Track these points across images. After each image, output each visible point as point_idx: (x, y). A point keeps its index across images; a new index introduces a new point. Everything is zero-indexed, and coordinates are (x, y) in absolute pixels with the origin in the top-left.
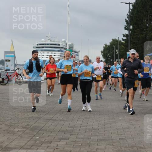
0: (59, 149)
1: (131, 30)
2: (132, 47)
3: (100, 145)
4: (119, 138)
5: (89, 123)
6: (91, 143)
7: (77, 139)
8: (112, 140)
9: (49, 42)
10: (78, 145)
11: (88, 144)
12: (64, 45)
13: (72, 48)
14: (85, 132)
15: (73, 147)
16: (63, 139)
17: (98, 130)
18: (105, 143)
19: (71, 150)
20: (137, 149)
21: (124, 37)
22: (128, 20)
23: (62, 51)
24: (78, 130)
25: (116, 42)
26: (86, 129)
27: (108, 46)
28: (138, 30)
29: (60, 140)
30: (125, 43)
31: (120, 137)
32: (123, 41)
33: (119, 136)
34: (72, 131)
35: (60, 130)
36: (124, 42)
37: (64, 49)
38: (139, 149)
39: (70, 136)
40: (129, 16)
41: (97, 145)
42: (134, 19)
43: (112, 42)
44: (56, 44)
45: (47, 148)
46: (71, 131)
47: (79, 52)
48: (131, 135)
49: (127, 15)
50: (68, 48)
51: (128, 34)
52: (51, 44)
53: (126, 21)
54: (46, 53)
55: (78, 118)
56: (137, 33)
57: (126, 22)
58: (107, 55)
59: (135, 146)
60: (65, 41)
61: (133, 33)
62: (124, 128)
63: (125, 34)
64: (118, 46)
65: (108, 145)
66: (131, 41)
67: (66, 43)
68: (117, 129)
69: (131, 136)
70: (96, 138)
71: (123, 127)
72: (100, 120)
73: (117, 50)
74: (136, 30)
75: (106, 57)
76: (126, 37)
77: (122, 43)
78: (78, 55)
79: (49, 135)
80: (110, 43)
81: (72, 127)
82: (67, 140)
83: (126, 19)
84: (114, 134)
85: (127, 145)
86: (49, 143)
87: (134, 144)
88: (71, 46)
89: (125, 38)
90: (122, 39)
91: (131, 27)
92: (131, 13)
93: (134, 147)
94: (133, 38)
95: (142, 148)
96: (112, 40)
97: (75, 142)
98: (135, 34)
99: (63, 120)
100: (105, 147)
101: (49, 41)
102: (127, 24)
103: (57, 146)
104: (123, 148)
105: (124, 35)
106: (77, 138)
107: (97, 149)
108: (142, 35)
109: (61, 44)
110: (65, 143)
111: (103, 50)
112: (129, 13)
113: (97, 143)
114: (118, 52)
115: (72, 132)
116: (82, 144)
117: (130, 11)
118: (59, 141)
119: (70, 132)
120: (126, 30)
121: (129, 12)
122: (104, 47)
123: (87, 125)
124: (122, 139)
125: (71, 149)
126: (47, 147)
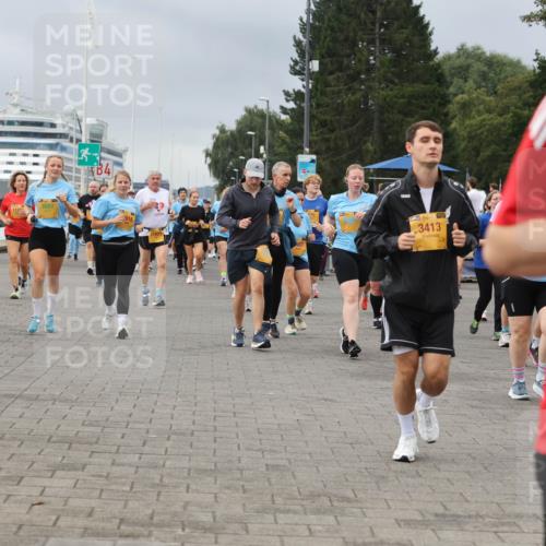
0: (49, 503)
1: (312, 75)
2: (315, 138)
3: (198, 491)
4: (267, 465)
5: (156, 411)
6: (166, 480)
7: (115, 468)
8: (241, 470)
9: (15, 115)
10: (118, 491)
11: (154, 485)
12: (71, 125)
13: (100, 136)
14: (144, 444)
15: (100, 497)
16: (63, 467)
17: (192, 434)
18: (216, 483)
19: (93, 509)
20: (329, 504)
21: (288, 101)
22: (302, 39)
23: (63, 149)
24: (120, 436)
25: (260, 120)
26: (148, 432)
27: (232, 133)
28: (338, 77)
29: (54, 472)
30: (291, 124)
31: (269, 462)
32: (284, 117)
33: (268, 456)
34: (98, 439)
35: (51, 437)
36: (289, 121)
37: (71, 140)
38: (335, 504)
39: (90, 456)
40: (308, 28)
41: (188, 487)
42: (325, 38)
43: (244, 118)
44: (40, 124)
45: (5, 501)
46: (95, 440)
47: (126, 151)
48: (310, 454)
49: (301, 20)
50: (85, 139)
51: (303, 90)
52: (23, 123)
53: (298, 44)
54: (5, 155)
55: (120, 393)
56: (336, 89)
57: (294, 49)
58: (225, 166)
59: (325, 495)
60: (74, 110)
61: (319, 87)
62: (283, 427)
63: (291, 91)
64: (267, 132)
65: (228, 488)
66: (312, 117)
67: (79, 121)
68: (259, 433)
69: (308, 458)
70: (185, 463)
71: (279, 425)
72: (199, 398)
73: (262, 148)
74: (331, 78)
75: (223, 171)
76: (295, 100)
77: (280, 124)
78: (120, 164)
79: (13, 455)
80: (239, 123)
81: (99, 426)
82: (80, 472)
83: (295, 37)
84: (248, 449)
85: (295, 488)
86: (11, 483)
87: (320, 485)
88: (94, 131)
89: (291, 105)
90: (282, 107)
91: (315, 65)
92: (314, 15)
93: (319, 496)
94: (318, 106)
95: (348, 500)
96: (244, 113)
97: (107, 477)
98: (328, 89)
99: (66, 401)
100: (216, 497)
101: (18, 110)
102: (302, 54)
103: (43, 491)
104: (279, 500)
105: (287, 94)
106: (113, 464)
107: (186, 505)
108: (353, 94)
109: (58, 121)
110: (72, 482)
111: (210, 147)
112: (308, 17)
113: (189, 481)
114: (265, 156)
115: (97, 443)
116: (132, 488)
117: (312, 7)
118: (49, 474)
119: (91, 444)
120: (297, 77)
121: (308, 11)
122: (214, 136)
123: (152, 416)
124: (276, 467)
125: (94, 503)
126: (4, 497)
